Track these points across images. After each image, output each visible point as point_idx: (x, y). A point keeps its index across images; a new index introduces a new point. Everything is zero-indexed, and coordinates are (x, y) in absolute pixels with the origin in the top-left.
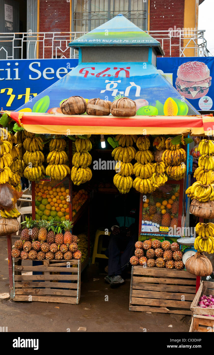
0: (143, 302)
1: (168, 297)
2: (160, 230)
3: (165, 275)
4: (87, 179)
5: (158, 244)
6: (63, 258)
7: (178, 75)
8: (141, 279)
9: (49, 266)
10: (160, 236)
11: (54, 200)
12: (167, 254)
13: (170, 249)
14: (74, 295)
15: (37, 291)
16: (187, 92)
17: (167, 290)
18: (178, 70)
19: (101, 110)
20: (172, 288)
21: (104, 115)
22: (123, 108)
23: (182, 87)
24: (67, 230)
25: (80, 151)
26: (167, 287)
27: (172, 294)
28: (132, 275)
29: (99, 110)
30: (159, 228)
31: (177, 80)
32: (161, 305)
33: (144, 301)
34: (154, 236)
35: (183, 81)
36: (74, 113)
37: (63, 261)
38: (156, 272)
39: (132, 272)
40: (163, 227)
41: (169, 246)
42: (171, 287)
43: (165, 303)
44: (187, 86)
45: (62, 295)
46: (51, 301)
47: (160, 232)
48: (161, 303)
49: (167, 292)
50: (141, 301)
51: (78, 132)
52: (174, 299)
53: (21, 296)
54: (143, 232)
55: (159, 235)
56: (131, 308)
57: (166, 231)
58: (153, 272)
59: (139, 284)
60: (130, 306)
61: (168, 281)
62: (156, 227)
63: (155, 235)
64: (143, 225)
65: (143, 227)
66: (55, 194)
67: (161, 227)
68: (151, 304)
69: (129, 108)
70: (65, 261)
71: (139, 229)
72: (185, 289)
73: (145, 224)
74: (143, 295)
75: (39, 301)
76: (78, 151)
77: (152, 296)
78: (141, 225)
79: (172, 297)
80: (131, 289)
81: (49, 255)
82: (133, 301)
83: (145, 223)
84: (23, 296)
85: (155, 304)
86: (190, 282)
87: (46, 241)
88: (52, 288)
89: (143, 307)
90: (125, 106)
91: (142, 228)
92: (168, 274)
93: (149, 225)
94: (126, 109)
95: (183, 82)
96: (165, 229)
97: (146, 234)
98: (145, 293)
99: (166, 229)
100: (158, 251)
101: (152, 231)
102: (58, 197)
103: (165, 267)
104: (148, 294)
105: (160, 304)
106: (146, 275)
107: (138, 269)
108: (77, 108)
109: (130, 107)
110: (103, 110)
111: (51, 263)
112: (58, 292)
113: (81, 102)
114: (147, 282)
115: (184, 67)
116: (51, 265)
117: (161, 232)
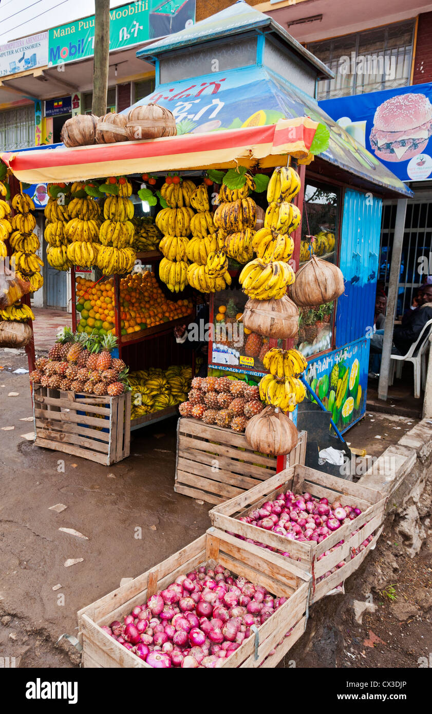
0: (195, 482)
1: (232, 482)
2: (241, 363)
3: (226, 442)
4: (120, 265)
5: (224, 385)
6: (93, 393)
7: (374, 122)
8: (190, 442)
9: (75, 401)
10: (238, 373)
11: (98, 303)
12: (235, 405)
13: (241, 395)
14: (105, 452)
15: (62, 436)
16: (388, 151)
17: (231, 468)
18: (376, 113)
19: (110, 130)
20: (239, 467)
21: (118, 141)
22: (138, 119)
23: (381, 143)
24: (105, 350)
25: (109, 218)
26: (231, 464)
27: (240, 477)
28: (178, 433)
29: (107, 131)
30: (239, 358)
31: (373, 131)
32: (221, 494)
33: (196, 480)
34: (228, 371)
35: (383, 131)
36: (77, 144)
37: (91, 396)
38: (213, 434)
39: (178, 428)
40: (246, 358)
41: (240, 390)
42: (238, 464)
43: (228, 491)
44: (389, 140)
45: (92, 447)
46: (78, 455)
47: (240, 367)
48: (221, 489)
49: (232, 472)
50: (192, 480)
51: (81, 175)
52: (243, 487)
53: (44, 440)
54: (215, 364)
55: (237, 371)
56: (178, 488)
57: (249, 364)
58: (208, 433)
59: (188, 449)
60: (176, 485)
61: (233, 453)
62: (235, 356)
63: (230, 369)
64: (215, 351)
65: (214, 354)
66: (99, 293)
67: (242, 357)
68: (206, 489)
69: (148, 119)
70: (95, 396)
71: (209, 358)
72: (262, 474)
73: (218, 350)
74: (195, 470)
75: (64, 451)
76: (106, 217)
77: (208, 475)
78: (212, 350)
79: (239, 482)
80: (177, 456)
81: (75, 385)
82: (180, 476)
83: (217, 348)
84: (46, 441)
85: (212, 489)
86: (268, 462)
87: (76, 363)
88: (80, 435)
89: (195, 491)
90: (141, 116)
91: (213, 356)
92: (233, 439)
93: (224, 352)
94: (143, 121)
95: (383, 133)
96: (247, 361)
97: (216, 367)
98: (197, 467)
99: (249, 361)
100: (221, 397)
101: (228, 363)
102: (102, 298)
103: (229, 427)
104: (201, 470)
105: (220, 491)
106: (199, 435)
107: (187, 424)
108: (77, 132)
109: (151, 117)
110: (114, 131)
111: (77, 396)
112: (87, 443)
113: (86, 122)
114: (200, 448)
115: (387, 107)
116: (78, 400)
117: (241, 365)
